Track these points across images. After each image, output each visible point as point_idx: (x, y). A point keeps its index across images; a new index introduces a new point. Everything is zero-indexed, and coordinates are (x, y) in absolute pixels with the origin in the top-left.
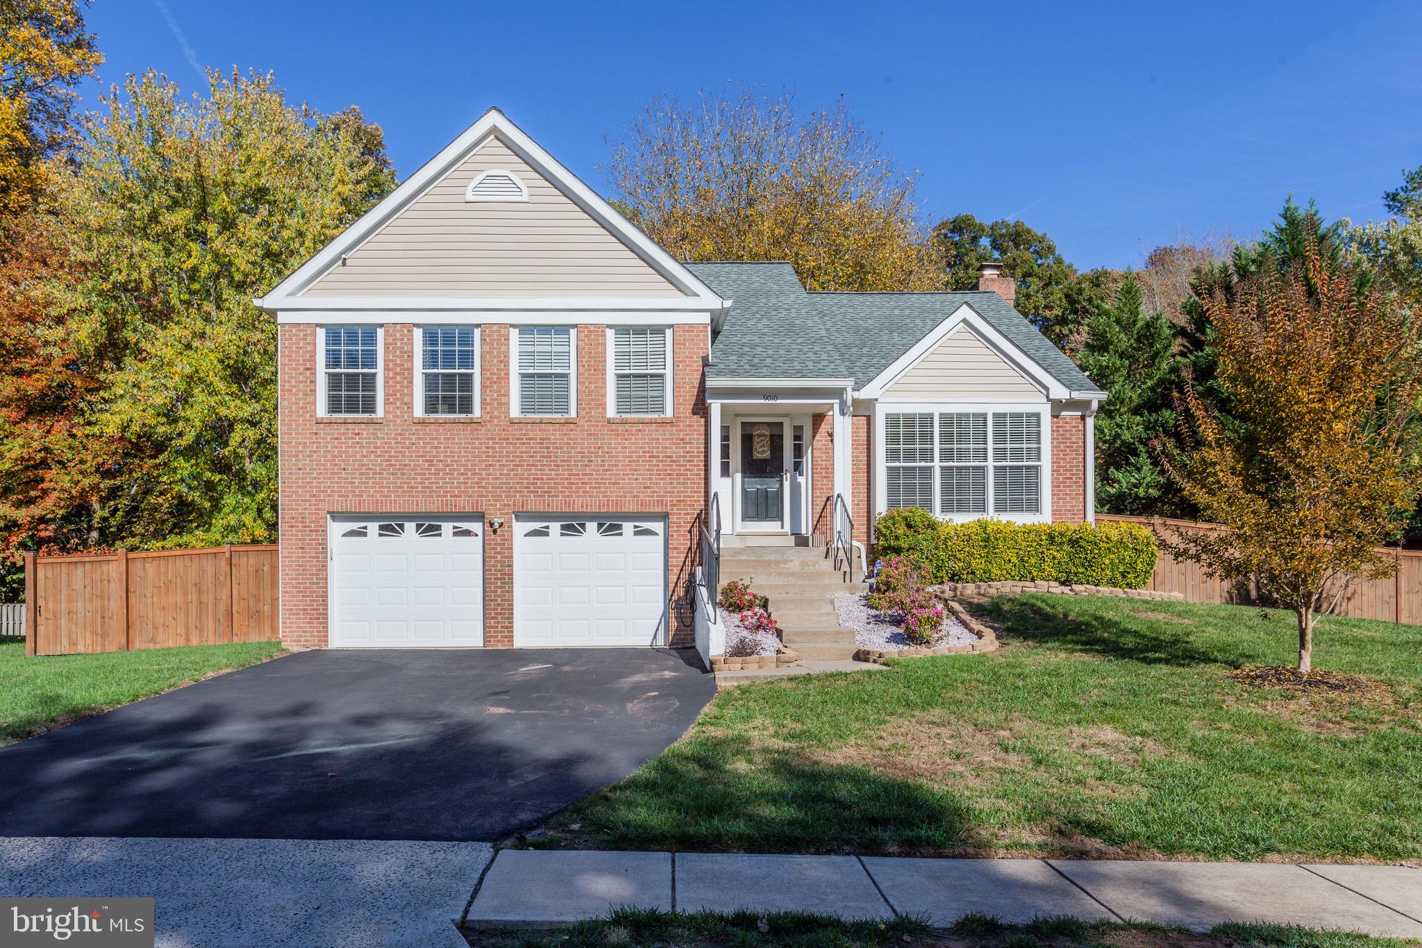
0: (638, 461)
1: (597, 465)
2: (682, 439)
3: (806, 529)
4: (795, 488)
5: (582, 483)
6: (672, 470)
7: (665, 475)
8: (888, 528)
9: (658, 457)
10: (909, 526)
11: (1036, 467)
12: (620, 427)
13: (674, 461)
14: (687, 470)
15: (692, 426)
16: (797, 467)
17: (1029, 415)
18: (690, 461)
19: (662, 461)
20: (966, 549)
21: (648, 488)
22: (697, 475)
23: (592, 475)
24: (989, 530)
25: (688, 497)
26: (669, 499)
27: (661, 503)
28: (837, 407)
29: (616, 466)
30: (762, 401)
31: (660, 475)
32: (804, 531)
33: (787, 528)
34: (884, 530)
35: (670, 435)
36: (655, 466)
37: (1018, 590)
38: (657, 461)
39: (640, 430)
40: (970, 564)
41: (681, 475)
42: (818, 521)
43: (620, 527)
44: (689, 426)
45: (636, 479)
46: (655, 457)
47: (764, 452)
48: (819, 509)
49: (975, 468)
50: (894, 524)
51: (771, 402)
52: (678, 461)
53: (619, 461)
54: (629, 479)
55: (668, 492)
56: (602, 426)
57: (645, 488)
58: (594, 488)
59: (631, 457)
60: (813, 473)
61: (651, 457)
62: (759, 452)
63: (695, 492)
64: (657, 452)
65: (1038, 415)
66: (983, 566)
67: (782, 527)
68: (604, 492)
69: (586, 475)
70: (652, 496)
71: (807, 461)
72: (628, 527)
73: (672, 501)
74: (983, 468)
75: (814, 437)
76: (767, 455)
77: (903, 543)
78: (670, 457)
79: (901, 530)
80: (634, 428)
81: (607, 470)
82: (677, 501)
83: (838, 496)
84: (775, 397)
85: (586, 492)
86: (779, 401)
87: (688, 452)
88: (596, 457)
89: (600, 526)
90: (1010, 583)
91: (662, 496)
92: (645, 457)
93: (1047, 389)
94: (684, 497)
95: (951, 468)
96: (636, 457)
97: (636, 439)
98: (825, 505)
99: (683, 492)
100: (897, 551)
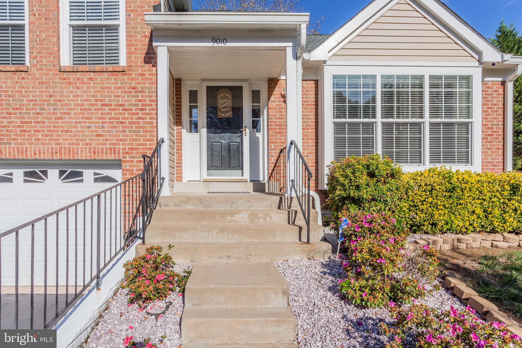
0: (90, 109)
1: (49, 114)
2: (134, 88)
3: (263, 177)
4: (254, 143)
5: (35, 131)
6: (124, 118)
7: (118, 123)
8: (346, 177)
9: (111, 105)
10: (371, 175)
11: (467, 124)
12: (72, 76)
13: (126, 110)
14: (139, 118)
15: (144, 75)
16: (255, 125)
17: (462, 78)
18: (142, 110)
19: (114, 110)
20: (430, 200)
21: (101, 135)
22: (150, 123)
23: (44, 122)
24: (454, 180)
25: (141, 145)
26: (121, 147)
27: (113, 150)
28: (289, 52)
29: (68, 114)
30: (211, 44)
31: (112, 123)
32: (261, 179)
33: (247, 175)
34: (342, 179)
35: (122, 83)
36: (107, 114)
37: (488, 244)
38: (110, 110)
39: (91, 79)
40: (432, 216)
41: (133, 123)
42: (273, 170)
43: (80, 174)
44: (141, 75)
45: (89, 127)
46: (106, 105)
47: (226, 112)
48: (273, 160)
49: (412, 124)
50: (353, 173)
51: (220, 45)
52: (131, 110)
53: (71, 109)
54: (82, 127)
55: (121, 140)
56: (54, 74)
57: (98, 136)
58: (47, 136)
59: (83, 105)
60: (268, 129)
61: (103, 105)
62: (222, 112)
63: (148, 140)
64: (110, 101)
65: (467, 79)
66: (446, 218)
67: (242, 175)
68: (56, 140)
69: (38, 122)
70: (105, 144)
71: (263, 120)
72: (88, 174)
73: (123, 149)
74: (419, 124)
75: (269, 98)
76: (229, 114)
77: (365, 194)
78: (122, 105)
79: (363, 179)
80: (86, 77)
81: (60, 118)
82: (130, 149)
83: (291, 143)
84: (224, 40)
85: (38, 139)
86: (228, 44)
87: (140, 101)
88: (48, 105)
89: (62, 173)
90: (479, 237)
91: (114, 144)
92: (97, 105)
93: (479, 53)
94: (137, 144)
95: (391, 124)
96: (88, 105)
97: (88, 87)
98: (279, 156)
99: (135, 140)
100: (358, 202)
